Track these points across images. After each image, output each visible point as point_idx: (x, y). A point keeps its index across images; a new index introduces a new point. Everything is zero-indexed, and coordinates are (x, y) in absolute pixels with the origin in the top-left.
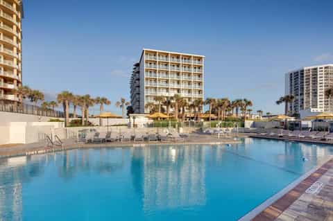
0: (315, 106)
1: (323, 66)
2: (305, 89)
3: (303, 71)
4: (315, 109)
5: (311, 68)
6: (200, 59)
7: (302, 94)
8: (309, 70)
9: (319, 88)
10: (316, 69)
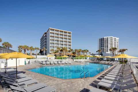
0: (107, 51)
1: (110, 37)
2: (104, 45)
3: (103, 38)
4: (107, 52)
5: (106, 37)
6: (70, 33)
7: (103, 47)
8: (106, 38)
9: (109, 45)
10: (108, 38)
